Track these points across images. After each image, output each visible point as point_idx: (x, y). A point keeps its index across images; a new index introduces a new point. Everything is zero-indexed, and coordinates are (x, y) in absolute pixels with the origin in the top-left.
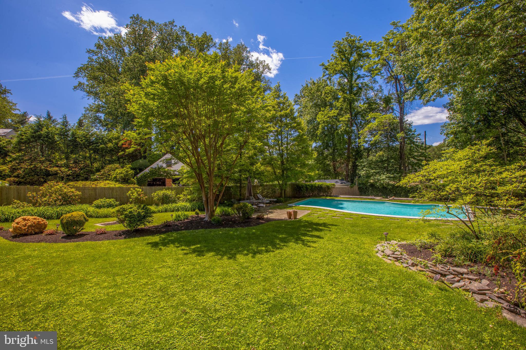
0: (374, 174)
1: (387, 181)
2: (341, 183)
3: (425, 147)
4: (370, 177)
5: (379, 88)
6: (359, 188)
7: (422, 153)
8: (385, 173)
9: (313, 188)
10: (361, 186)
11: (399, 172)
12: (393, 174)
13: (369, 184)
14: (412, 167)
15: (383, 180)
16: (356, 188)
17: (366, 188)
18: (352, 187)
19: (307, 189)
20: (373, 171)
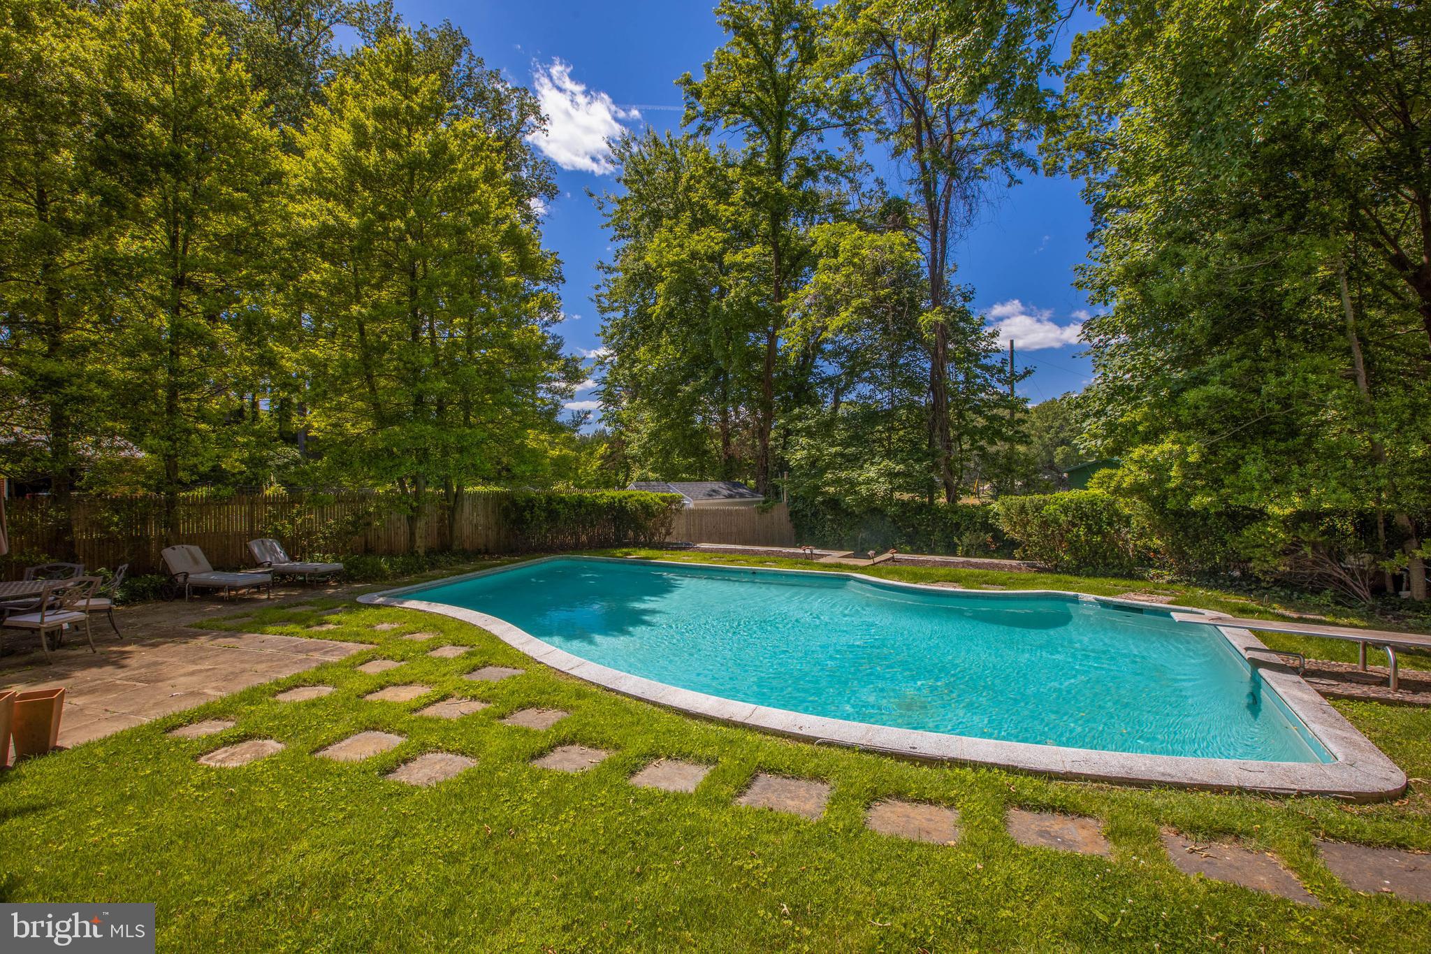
0: (839, 460)
1: (881, 488)
2: (730, 496)
3: (1012, 374)
4: (823, 471)
5: (875, 187)
6: (794, 514)
7: (1003, 398)
8: (877, 459)
9: (584, 511)
10: (800, 505)
11: (927, 455)
12: (903, 461)
13: (820, 499)
14: (974, 441)
15: (869, 481)
16: (781, 512)
17: (815, 515)
18: (764, 511)
19: (552, 515)
20: (833, 450)
